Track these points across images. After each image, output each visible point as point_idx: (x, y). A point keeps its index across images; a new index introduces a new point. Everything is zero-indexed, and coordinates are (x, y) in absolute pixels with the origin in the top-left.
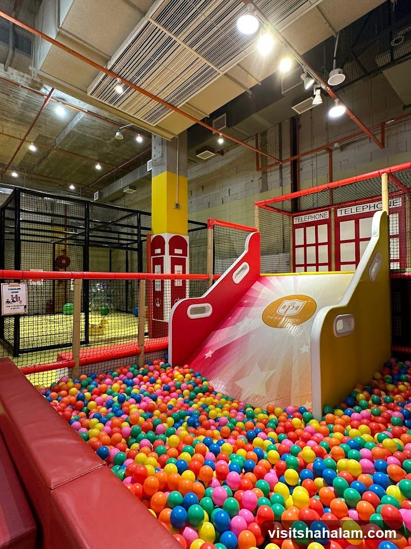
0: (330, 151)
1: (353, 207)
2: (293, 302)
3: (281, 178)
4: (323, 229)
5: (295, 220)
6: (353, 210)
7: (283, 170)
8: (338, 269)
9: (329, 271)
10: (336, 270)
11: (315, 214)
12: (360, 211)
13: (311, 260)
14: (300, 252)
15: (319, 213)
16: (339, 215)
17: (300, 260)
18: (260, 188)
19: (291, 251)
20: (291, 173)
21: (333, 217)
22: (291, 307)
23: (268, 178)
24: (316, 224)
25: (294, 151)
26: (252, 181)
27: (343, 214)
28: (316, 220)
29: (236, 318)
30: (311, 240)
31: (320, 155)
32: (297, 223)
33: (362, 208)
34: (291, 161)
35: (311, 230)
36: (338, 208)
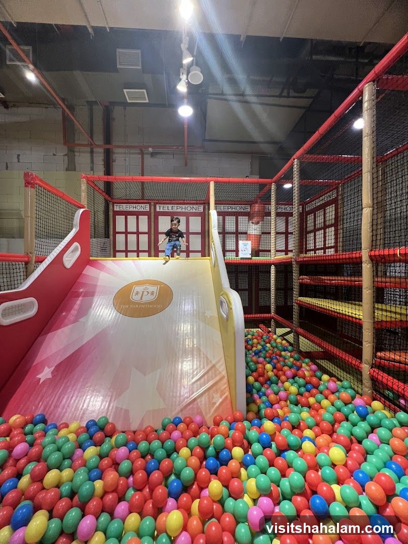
0: (142, 153)
1: (169, 205)
2: (145, 287)
3: (92, 162)
4: (144, 220)
5: (115, 206)
6: (169, 208)
7: (94, 155)
8: (157, 255)
9: (149, 256)
10: (155, 257)
11: (137, 205)
12: (175, 210)
13: (132, 246)
14: (120, 238)
15: (140, 205)
16: (158, 210)
17: (120, 246)
18: (66, 166)
19: (111, 237)
20: (104, 160)
21: (152, 211)
22: (146, 293)
23: (76, 158)
24: (137, 214)
25: (108, 139)
26: (54, 155)
27: (161, 210)
28: (137, 210)
29: (74, 312)
30: (132, 228)
31: (133, 153)
32: (118, 210)
33: (176, 207)
34: (104, 149)
35: (132, 220)
36: (157, 203)
